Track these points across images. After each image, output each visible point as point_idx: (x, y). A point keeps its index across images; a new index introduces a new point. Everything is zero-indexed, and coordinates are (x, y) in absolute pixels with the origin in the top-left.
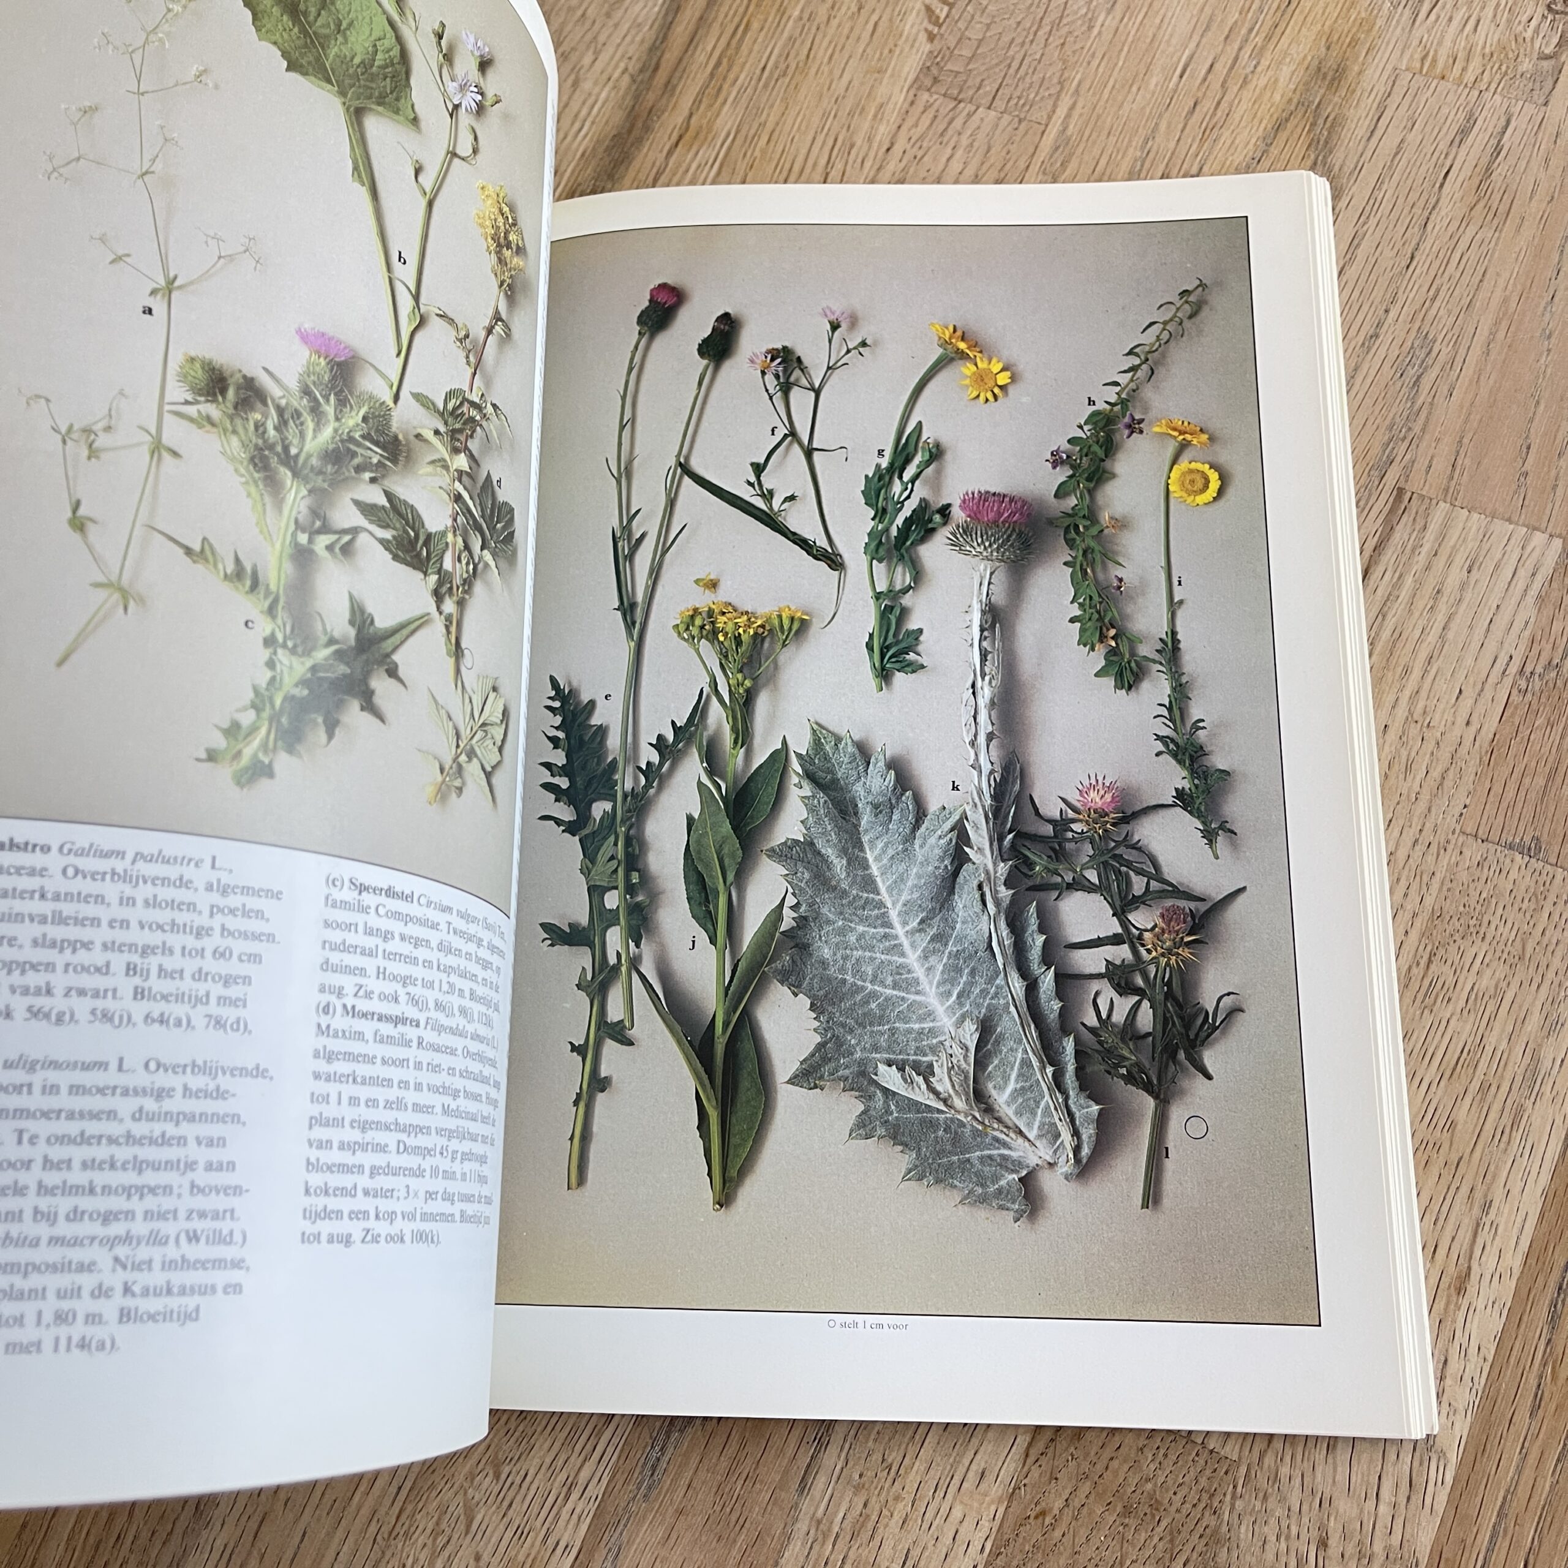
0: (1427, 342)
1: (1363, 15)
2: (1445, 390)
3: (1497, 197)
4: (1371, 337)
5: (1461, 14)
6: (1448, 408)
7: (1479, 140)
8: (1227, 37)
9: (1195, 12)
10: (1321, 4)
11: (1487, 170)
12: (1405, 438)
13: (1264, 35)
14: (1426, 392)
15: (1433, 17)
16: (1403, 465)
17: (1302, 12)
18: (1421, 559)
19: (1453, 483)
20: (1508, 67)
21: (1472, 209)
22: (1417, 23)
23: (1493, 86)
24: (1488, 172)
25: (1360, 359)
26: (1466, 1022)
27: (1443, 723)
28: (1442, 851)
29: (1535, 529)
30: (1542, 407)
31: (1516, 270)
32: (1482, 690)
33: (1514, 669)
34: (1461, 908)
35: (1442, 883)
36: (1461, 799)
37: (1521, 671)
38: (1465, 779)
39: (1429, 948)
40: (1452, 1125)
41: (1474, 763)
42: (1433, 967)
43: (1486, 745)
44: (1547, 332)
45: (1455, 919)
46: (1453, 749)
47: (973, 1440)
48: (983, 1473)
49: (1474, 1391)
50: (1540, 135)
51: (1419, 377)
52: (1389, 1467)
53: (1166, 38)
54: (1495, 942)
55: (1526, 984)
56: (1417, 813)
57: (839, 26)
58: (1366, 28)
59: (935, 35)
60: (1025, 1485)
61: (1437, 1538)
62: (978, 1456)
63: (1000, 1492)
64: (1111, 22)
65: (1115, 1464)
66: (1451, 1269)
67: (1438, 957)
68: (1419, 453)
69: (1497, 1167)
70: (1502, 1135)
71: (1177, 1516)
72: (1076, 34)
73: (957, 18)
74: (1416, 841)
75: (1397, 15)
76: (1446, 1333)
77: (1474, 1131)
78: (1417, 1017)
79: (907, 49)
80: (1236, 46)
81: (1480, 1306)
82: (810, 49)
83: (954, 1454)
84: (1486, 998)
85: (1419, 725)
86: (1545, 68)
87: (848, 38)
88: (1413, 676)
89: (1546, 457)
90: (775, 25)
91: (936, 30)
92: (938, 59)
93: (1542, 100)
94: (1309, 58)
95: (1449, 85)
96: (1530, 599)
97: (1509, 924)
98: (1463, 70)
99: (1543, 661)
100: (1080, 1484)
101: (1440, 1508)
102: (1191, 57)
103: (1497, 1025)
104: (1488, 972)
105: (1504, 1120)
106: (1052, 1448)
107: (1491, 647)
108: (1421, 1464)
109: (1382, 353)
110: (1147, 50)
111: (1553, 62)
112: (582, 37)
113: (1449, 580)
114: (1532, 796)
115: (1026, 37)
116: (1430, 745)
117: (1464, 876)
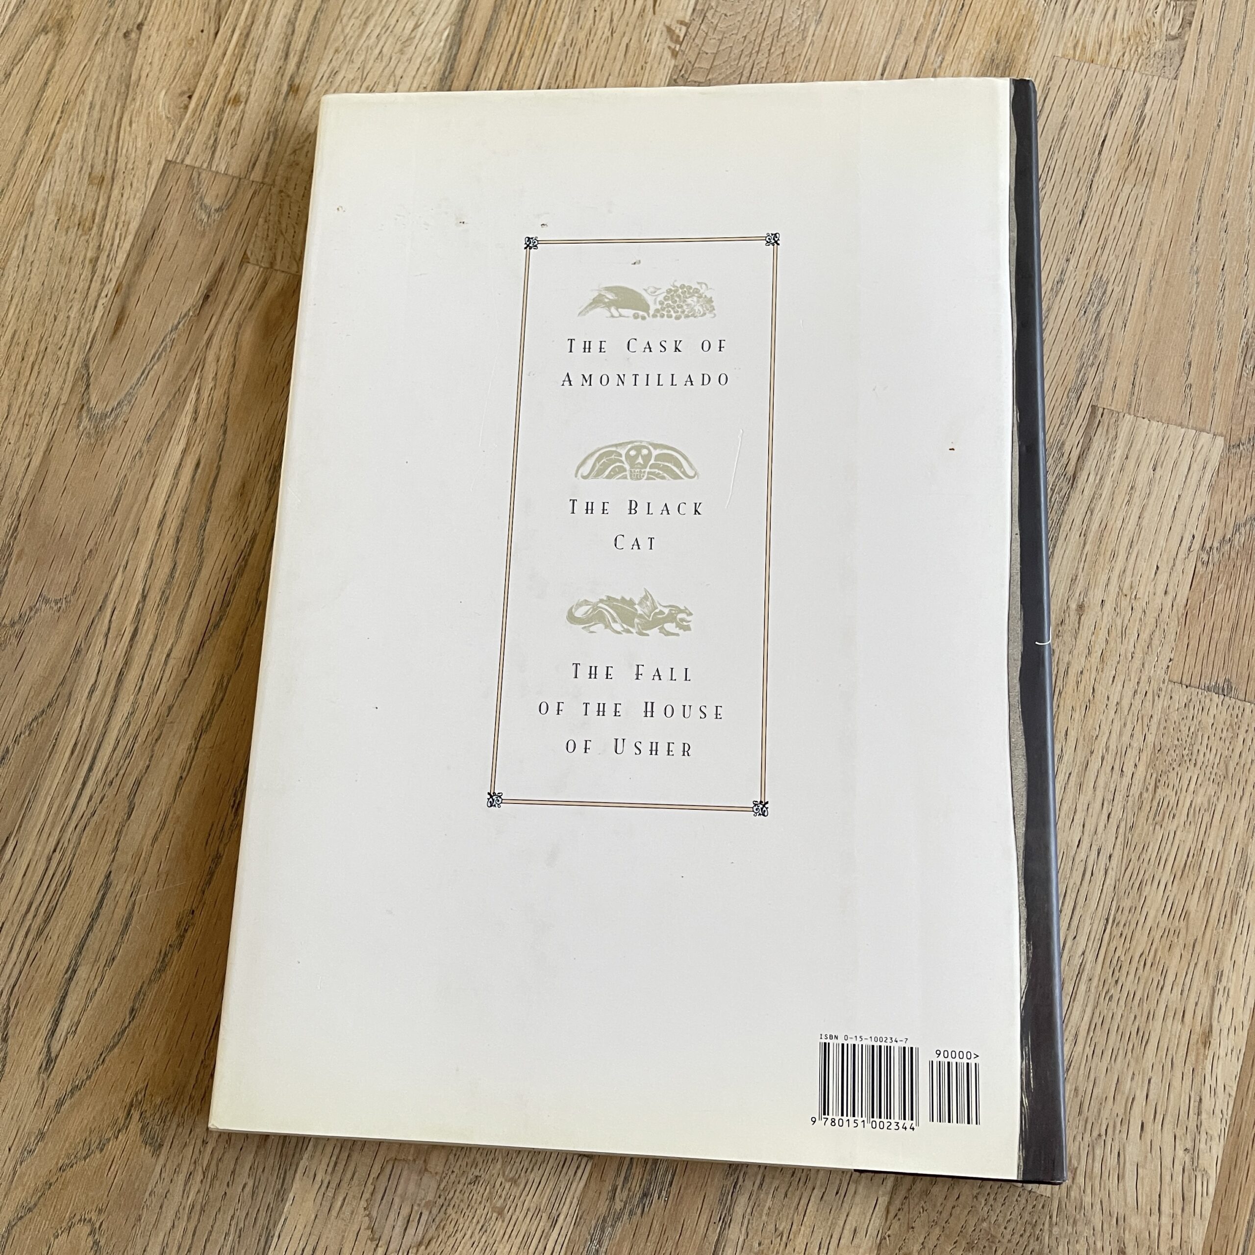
0: (1102, 283)
1: (1023, 12)
2: (1119, 323)
3: (1145, 158)
4: (1058, 283)
5: (1101, 6)
6: (1124, 337)
7: (1126, 111)
8: (916, 39)
9: (888, 19)
10: (989, 6)
11: (1135, 137)
12: (1093, 364)
13: (945, 35)
14: (1105, 325)
15: (1079, 10)
16: (1093, 386)
17: (974, 12)
18: (1116, 463)
19: (1135, 398)
20: (1143, 49)
21: (1126, 171)
22: (1067, 17)
23: (1133, 65)
24: (1136, 138)
25: (1052, 300)
26: (1189, 832)
27: (1147, 594)
28: (1156, 698)
29: (1203, 430)
30: (1197, 330)
31: (1166, 218)
32: (1174, 565)
33: (1196, 546)
34: (1176, 742)
35: (1159, 724)
36: (1167, 654)
37: (1203, 548)
38: (1168, 638)
39: (1154, 776)
40: (1185, 915)
41: (1174, 624)
42: (1159, 791)
43: (1182, 610)
44: (1195, 268)
45: (1172, 752)
46: (1156, 615)
47: (844, 1204)
48: (855, 1230)
49: (1224, 1121)
50: (1174, 103)
51: (1099, 313)
52: (1166, 1187)
53: (866, 42)
54: (1204, 766)
55: (1231, 798)
56: (1134, 669)
57: (597, 48)
58: (1026, 23)
59: (677, 53)
60: (889, 1236)
61: (1207, 1237)
62: (850, 1218)
63: (870, 1244)
64: (821, 31)
65: (957, 1211)
66: (1198, 1028)
67: (1162, 782)
68: (1105, 376)
69: (1224, 944)
70: (1226, 919)
71: (1009, 1245)
72: (793, 44)
73: (694, 35)
74: (1135, 692)
75: (1050, 12)
76: (1198, 1079)
77: (1203, 918)
78: (1151, 832)
79: (656, 65)
80: (924, 46)
81: (1222, 1054)
82: (576, 70)
83: (831, 1218)
84: (1202, 811)
85: (1128, 597)
86: (1173, 48)
87: (606, 59)
88: (1120, 558)
89: (1204, 372)
90: (543, 53)
91: (677, 49)
92: (683, 72)
93: (1172, 75)
94: (984, 52)
95: (1098, 66)
96: (1204, 488)
97: (1214, 751)
98: (1107, 54)
99: (1219, 536)
100: (931, 1230)
101: (1207, 1213)
102: (889, 58)
103: (1213, 832)
104: (1201, 791)
105: (1226, 907)
106: (907, 1204)
107: (1178, 529)
108: (1190, 1182)
109: (1067, 296)
110: (852, 53)
111: (1177, 42)
112: (383, 71)
113: (1139, 478)
114: (1221, 647)
115: (753, 49)
116: (1138, 613)
117: (1175, 716)
